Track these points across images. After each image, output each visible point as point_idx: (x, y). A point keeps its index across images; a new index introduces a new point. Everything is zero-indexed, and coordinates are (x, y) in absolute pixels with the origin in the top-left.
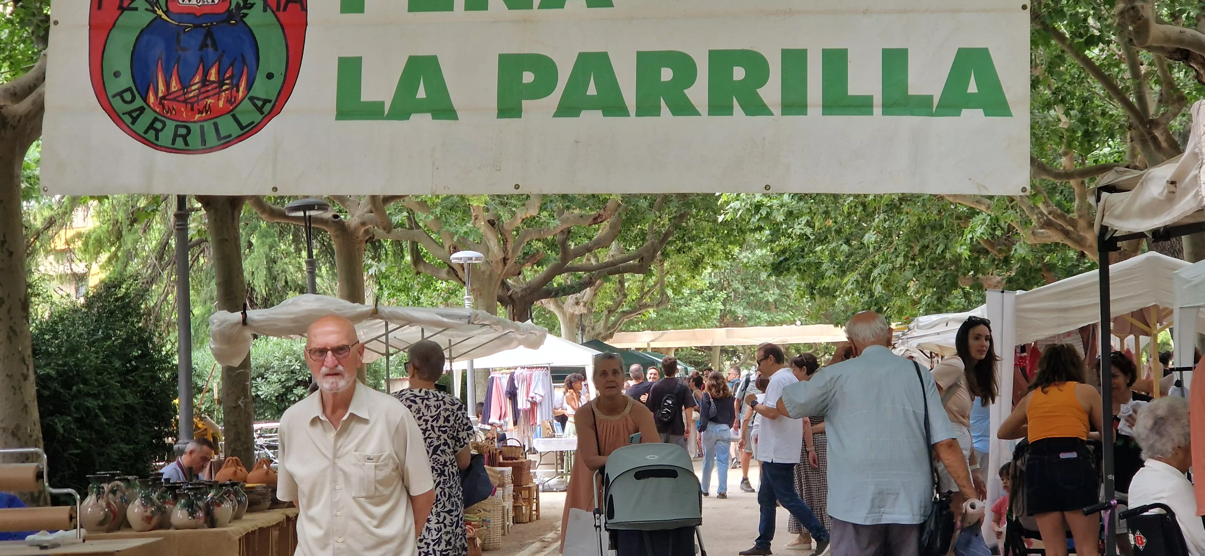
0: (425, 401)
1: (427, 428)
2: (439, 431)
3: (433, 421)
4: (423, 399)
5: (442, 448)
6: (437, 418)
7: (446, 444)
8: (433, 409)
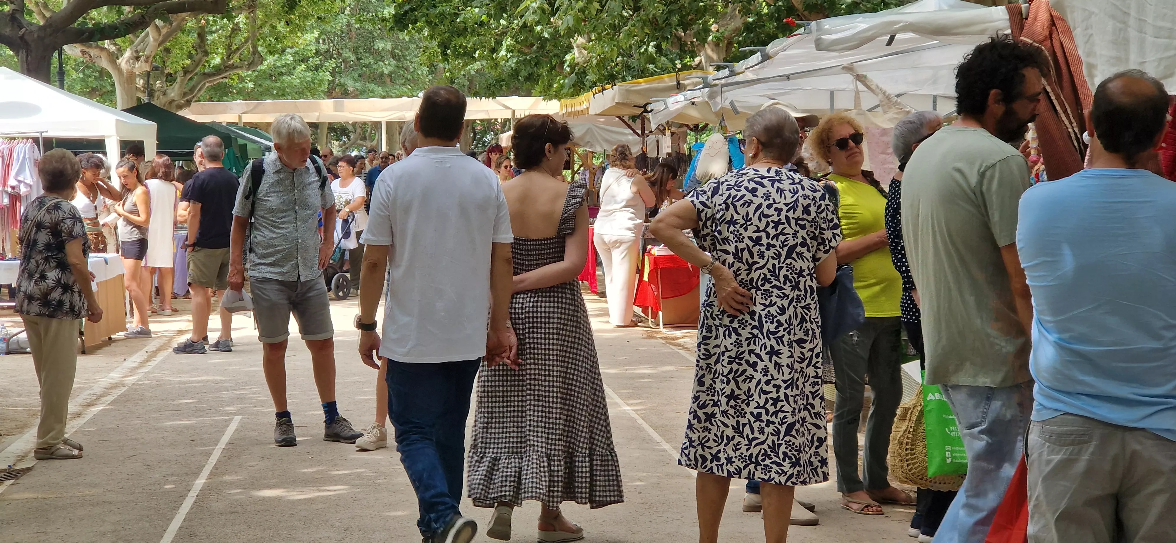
0: (777, 184)
1: (780, 220)
2: (796, 224)
3: (788, 211)
4: (773, 181)
5: (799, 249)
6: (793, 207)
7: (804, 244)
8: (789, 195)
